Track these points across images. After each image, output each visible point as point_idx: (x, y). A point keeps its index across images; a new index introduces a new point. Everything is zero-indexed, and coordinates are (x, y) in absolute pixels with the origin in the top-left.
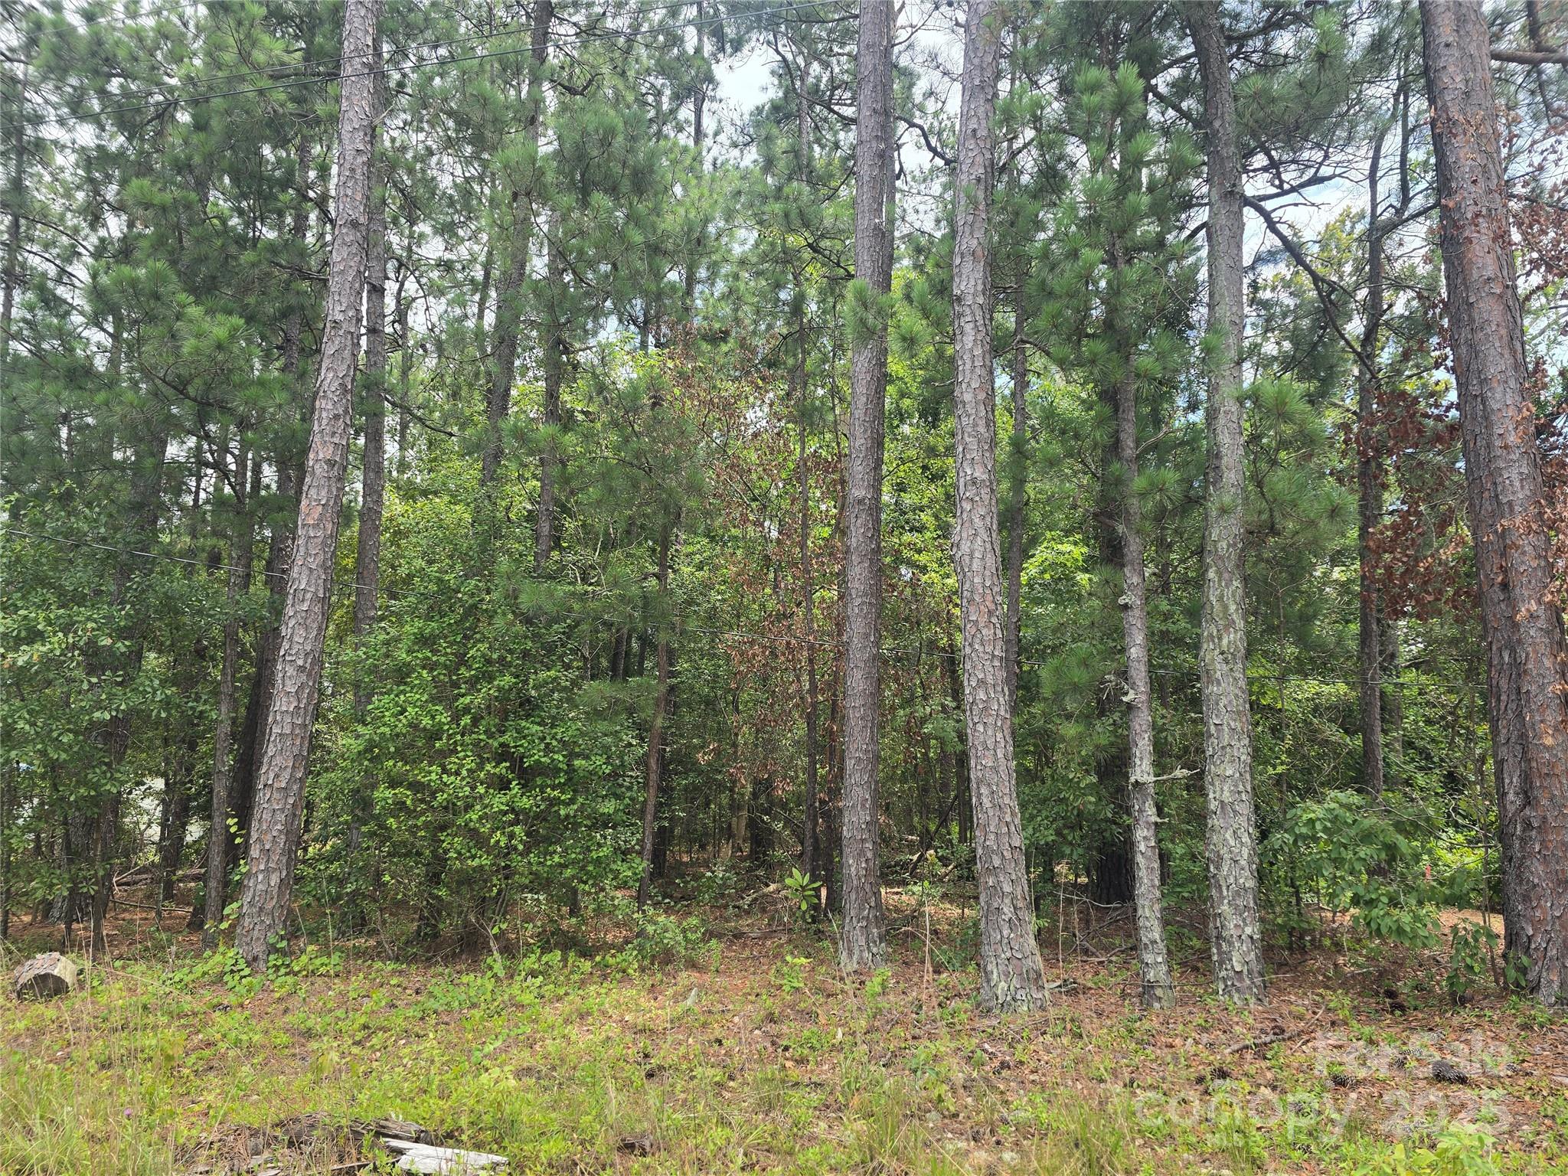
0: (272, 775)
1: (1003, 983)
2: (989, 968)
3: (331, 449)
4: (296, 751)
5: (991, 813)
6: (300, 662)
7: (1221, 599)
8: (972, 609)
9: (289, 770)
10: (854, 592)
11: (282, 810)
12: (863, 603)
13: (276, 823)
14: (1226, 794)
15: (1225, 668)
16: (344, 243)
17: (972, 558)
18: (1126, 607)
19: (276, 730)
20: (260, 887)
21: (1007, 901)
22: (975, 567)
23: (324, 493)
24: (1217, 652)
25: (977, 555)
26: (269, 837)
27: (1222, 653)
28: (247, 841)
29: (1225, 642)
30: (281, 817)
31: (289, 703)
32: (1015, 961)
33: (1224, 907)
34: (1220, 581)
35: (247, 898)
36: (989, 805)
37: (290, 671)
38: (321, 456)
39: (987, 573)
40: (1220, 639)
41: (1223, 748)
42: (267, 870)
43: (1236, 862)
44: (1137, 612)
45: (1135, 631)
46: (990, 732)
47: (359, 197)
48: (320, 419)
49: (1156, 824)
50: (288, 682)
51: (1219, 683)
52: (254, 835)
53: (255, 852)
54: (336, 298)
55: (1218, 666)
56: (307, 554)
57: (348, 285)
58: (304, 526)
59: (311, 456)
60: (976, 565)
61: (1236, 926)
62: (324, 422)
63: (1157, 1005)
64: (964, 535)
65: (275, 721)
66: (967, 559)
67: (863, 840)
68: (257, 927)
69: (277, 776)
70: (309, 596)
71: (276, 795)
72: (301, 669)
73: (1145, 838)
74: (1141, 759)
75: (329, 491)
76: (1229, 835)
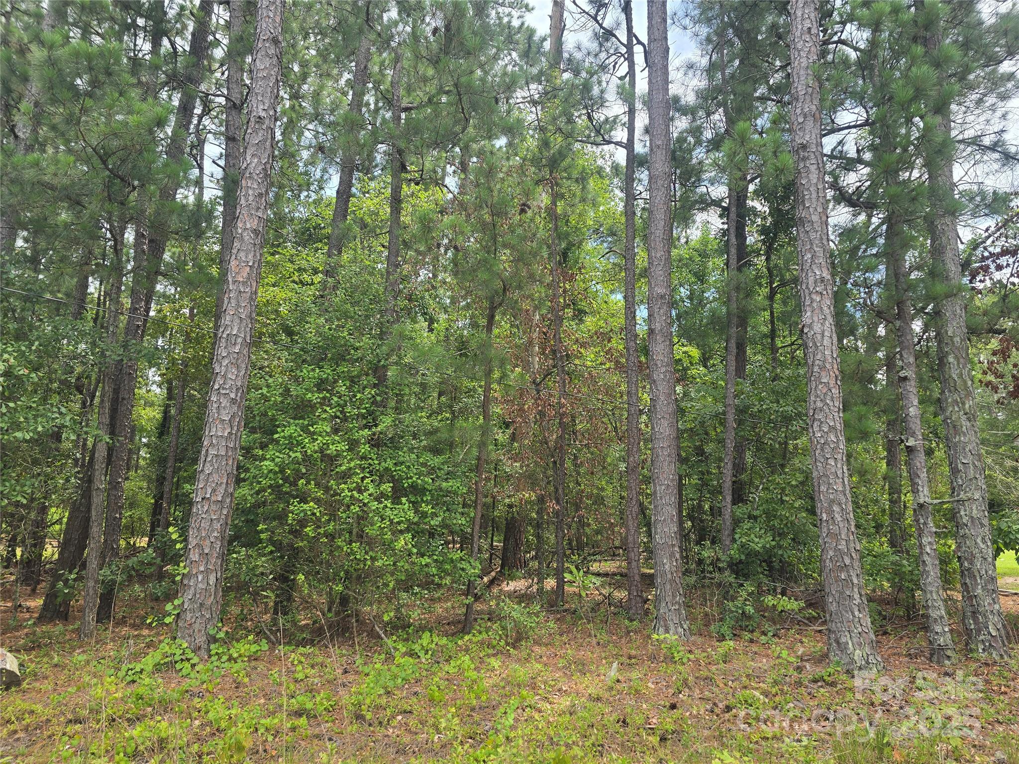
0: (209, 490)
1: (857, 651)
2: (843, 640)
3: (256, 222)
4: (229, 470)
5: (841, 525)
6: (233, 395)
7: (961, 375)
8: (823, 374)
9: (224, 486)
10: (659, 363)
11: (218, 520)
12: (667, 371)
13: (213, 531)
14: (975, 512)
15: (968, 424)
16: (267, 55)
17: (823, 336)
18: (905, 379)
19: (212, 452)
20: (200, 585)
21: (856, 590)
22: (825, 343)
23: (250, 256)
24: (962, 413)
25: (826, 334)
26: (208, 543)
27: (966, 414)
28: (186, 547)
29: (967, 406)
30: (217, 526)
31: (224, 429)
32: (864, 635)
33: (979, 591)
34: (958, 364)
35: (189, 595)
36: (839, 519)
37: (225, 402)
38: (248, 226)
39: (834, 348)
40: (963, 404)
41: (971, 480)
42: (207, 571)
43: (985, 559)
44: (913, 383)
45: (912, 397)
46: (839, 465)
47: (278, 19)
48: (246, 196)
49: (936, 533)
50: (223, 412)
51: (965, 435)
52: (193, 542)
53: (194, 556)
54: (260, 98)
55: (964, 423)
56: (238, 306)
57: (269, 90)
58: (234, 282)
59: (240, 224)
60: (827, 342)
61: (989, 604)
62: (251, 198)
63: (947, 662)
64: (816, 319)
65: (211, 444)
66: (819, 337)
67: (673, 546)
68: (198, 621)
69: (214, 491)
70: (239, 340)
71: (213, 507)
72: (233, 401)
73: (930, 543)
74: (923, 487)
75: (255, 255)
76: (979, 540)
